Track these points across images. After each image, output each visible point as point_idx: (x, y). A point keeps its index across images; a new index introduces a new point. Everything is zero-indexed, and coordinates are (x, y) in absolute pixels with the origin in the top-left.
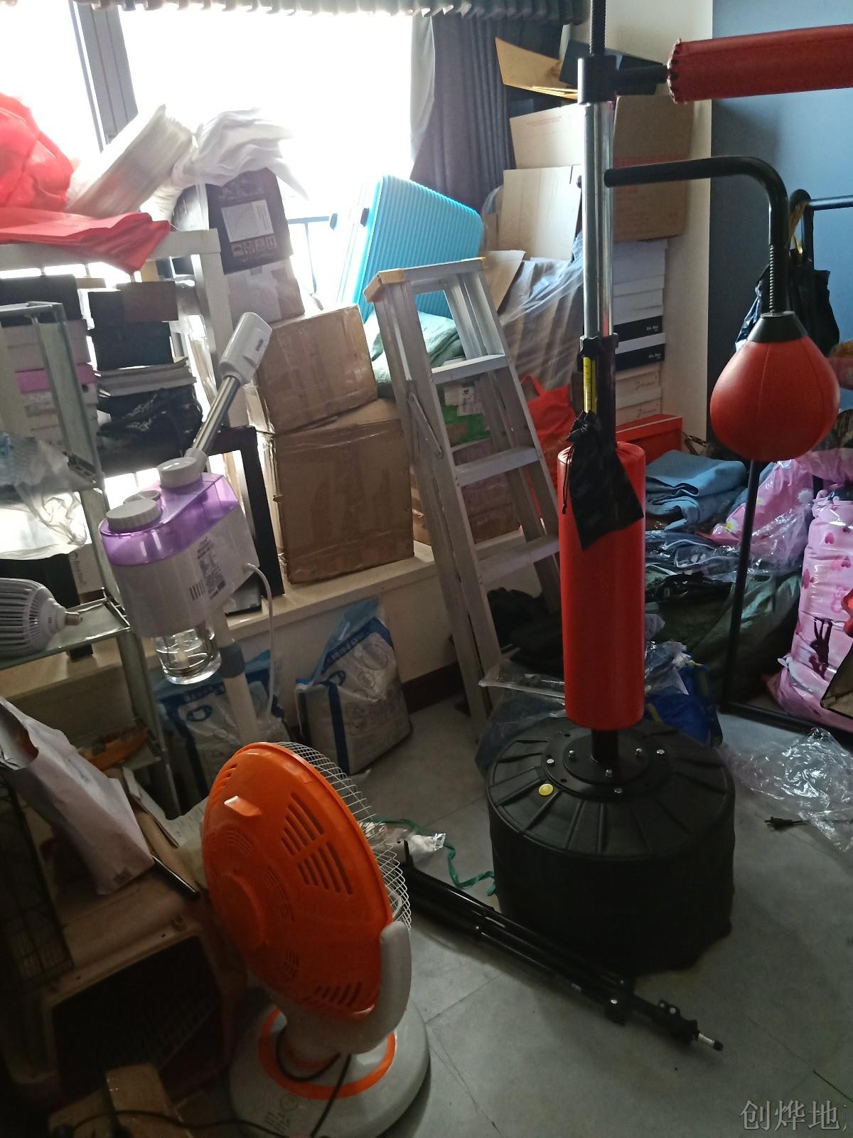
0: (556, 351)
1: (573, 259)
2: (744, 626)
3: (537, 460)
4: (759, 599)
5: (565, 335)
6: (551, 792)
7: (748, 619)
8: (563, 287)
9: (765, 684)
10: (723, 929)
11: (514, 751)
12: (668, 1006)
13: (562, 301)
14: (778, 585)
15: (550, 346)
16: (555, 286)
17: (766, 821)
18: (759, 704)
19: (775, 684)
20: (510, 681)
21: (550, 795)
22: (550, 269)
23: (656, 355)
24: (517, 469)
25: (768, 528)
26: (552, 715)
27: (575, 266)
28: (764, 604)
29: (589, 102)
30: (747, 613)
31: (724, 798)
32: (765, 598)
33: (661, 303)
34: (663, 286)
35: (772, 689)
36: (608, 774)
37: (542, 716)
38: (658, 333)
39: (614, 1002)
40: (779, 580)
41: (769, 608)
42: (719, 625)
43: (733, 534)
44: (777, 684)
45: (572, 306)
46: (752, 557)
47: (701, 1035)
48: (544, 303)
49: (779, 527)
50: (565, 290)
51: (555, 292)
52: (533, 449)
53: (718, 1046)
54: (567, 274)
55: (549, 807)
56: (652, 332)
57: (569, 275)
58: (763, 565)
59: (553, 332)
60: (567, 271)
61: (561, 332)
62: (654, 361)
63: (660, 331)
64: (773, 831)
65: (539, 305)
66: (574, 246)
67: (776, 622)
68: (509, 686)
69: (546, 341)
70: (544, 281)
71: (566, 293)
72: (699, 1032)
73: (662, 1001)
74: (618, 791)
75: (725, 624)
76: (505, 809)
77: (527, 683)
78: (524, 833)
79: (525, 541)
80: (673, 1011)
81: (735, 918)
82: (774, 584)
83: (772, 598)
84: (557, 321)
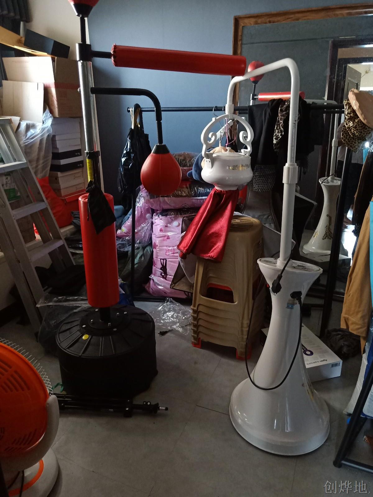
0: (41, 162)
1: (43, 123)
2: (136, 266)
3: (46, 207)
4: (139, 256)
5: (44, 156)
6: (88, 337)
7: (136, 264)
8: (41, 134)
9: (144, 287)
10: (156, 373)
11: (64, 328)
12: (147, 403)
13: (41, 141)
14: (144, 250)
15: (38, 160)
16: (37, 133)
17: (159, 334)
18: (144, 295)
19: (148, 287)
20: (51, 302)
21: (87, 339)
22: (33, 126)
23: (81, 165)
24: (36, 212)
25: (139, 228)
26: (75, 311)
27: (45, 126)
28: (141, 257)
29: (82, 60)
30: (136, 261)
31: (151, 324)
32: (141, 255)
33: (80, 143)
34: (80, 137)
35: (147, 289)
36: (109, 325)
37: (71, 312)
38: (80, 156)
39: (127, 409)
40: (144, 248)
41: (143, 258)
42: (126, 268)
43: (125, 233)
44: (149, 287)
45: (46, 142)
46: (136, 240)
47: (160, 408)
48: (33, 141)
49: (143, 228)
50: (42, 136)
51: (38, 136)
52: (44, 203)
53: (167, 409)
54: (42, 129)
55: (89, 342)
56: (78, 156)
57: (43, 129)
58: (140, 243)
59: (39, 154)
60: (42, 128)
61: (42, 153)
62: (80, 167)
63: (81, 155)
64: (161, 336)
65: (31, 141)
66: (43, 117)
67: (146, 264)
68: (51, 304)
69: (36, 157)
70: (32, 131)
71: (43, 137)
72: (159, 407)
73: (144, 402)
74: (115, 330)
75: (129, 266)
76: (70, 350)
77: (60, 301)
78: (81, 356)
79: (42, 243)
80: (149, 403)
81: (158, 368)
82: (142, 250)
83: (143, 255)
84: (40, 149)
